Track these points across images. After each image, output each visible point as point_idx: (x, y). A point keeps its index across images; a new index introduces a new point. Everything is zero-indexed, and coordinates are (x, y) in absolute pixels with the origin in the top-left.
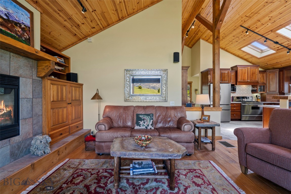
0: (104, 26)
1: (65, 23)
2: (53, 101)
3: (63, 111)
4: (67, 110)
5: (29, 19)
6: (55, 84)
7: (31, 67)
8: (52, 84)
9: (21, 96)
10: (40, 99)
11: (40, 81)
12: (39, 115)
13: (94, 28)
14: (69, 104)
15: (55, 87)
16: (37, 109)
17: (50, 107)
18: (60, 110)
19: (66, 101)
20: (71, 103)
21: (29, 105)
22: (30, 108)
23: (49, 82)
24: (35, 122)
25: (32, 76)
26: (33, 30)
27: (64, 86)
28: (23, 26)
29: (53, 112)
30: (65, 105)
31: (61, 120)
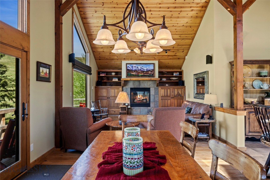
0: (189, 47)
1: (169, 58)
2: (162, 96)
3: (168, 101)
4: (170, 101)
5: (153, 67)
6: (163, 89)
7: (154, 84)
8: (162, 89)
9: (151, 94)
10: (158, 95)
11: (157, 88)
12: (157, 102)
13: (184, 51)
14: (171, 98)
15: (163, 90)
16: (156, 99)
17: (160, 99)
18: (166, 101)
19: (170, 96)
20: (173, 98)
21: (153, 97)
22: (153, 98)
23: (160, 88)
24: (155, 104)
25: (154, 87)
26: (154, 70)
27: (169, 89)
28: (151, 70)
29: (162, 101)
30: (169, 98)
31: (166, 105)
